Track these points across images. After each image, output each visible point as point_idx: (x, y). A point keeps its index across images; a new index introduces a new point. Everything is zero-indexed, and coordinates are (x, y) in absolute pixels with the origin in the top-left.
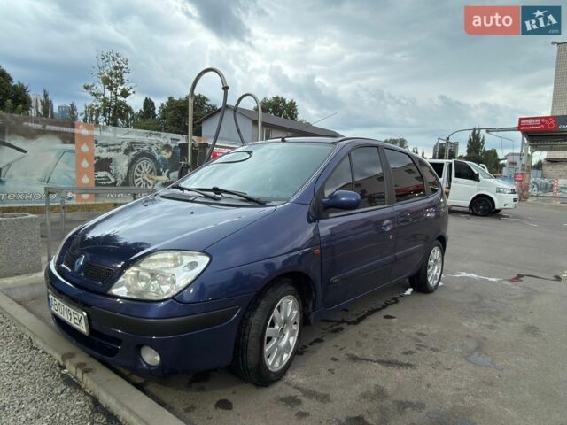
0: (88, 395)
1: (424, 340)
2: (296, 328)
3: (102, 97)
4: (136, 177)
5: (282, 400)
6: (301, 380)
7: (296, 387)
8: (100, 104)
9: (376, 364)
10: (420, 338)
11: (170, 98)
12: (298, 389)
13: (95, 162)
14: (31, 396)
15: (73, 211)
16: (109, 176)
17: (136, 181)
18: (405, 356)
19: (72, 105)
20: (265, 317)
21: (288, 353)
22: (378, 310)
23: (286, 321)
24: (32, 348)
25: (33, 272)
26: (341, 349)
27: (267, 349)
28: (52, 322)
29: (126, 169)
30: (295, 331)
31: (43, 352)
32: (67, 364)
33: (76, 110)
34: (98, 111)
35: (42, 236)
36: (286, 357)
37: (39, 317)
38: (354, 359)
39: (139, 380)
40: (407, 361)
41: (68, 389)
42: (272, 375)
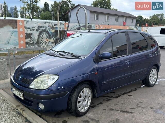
0: (24, 117)
1: (140, 104)
2: (90, 98)
3: (27, 3)
4: (41, 40)
5: (83, 121)
6: (91, 116)
7: (89, 118)
8: (26, 6)
9: (119, 112)
10: (139, 103)
11: (55, 2)
12: (90, 118)
13: (25, 35)
14: (8, 117)
15: (18, 54)
16: (31, 40)
17: (41, 42)
18: (131, 109)
19: (15, 7)
20: (77, 94)
21: (87, 107)
22: (127, 93)
23: (86, 96)
24: (8, 104)
25: (6, 79)
26: (108, 106)
27: (78, 105)
28: (13, 96)
29: (37, 37)
30: (90, 99)
31: (11, 105)
32: (18, 108)
33: (17, 9)
34: (26, 10)
35: (8, 65)
36: (86, 108)
37: (9, 94)
38: (112, 110)
39: (39, 114)
40: (131, 111)
41: (19, 115)
42: (81, 114)
